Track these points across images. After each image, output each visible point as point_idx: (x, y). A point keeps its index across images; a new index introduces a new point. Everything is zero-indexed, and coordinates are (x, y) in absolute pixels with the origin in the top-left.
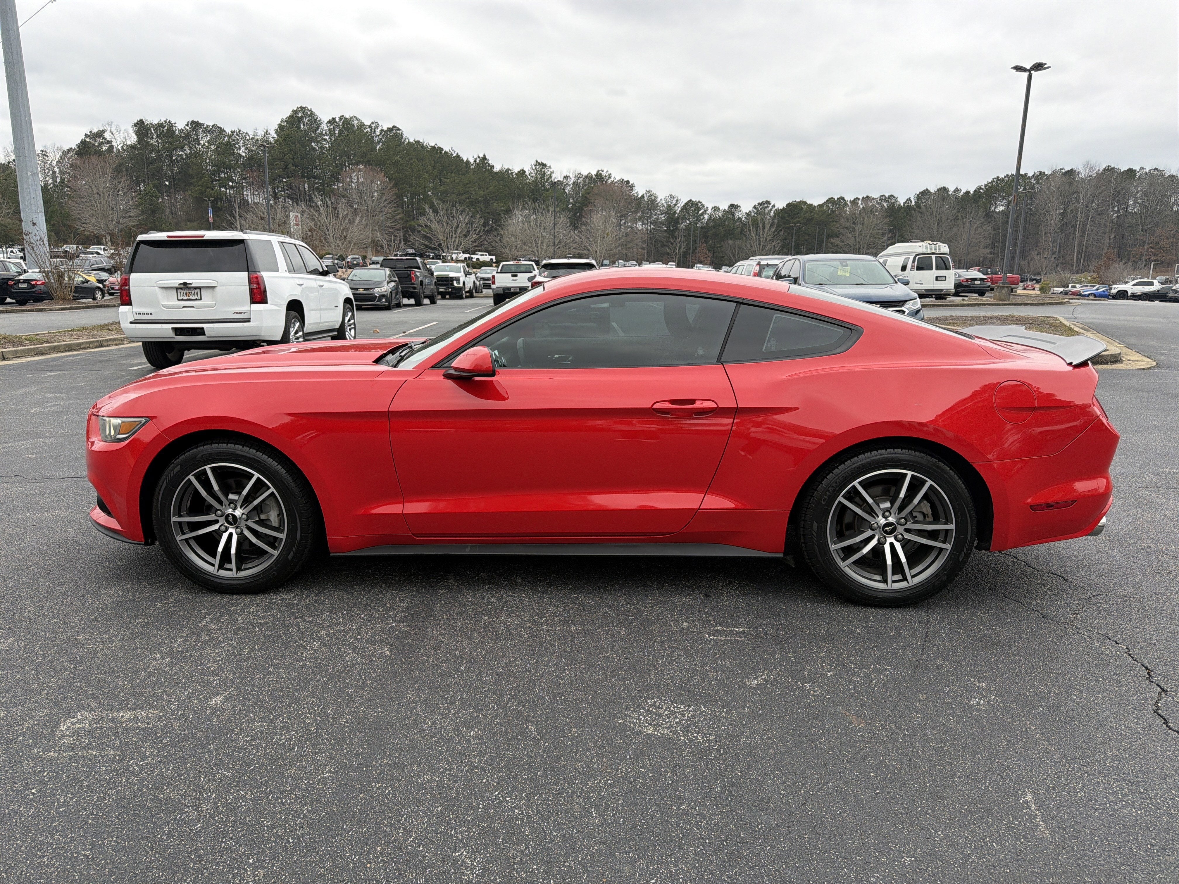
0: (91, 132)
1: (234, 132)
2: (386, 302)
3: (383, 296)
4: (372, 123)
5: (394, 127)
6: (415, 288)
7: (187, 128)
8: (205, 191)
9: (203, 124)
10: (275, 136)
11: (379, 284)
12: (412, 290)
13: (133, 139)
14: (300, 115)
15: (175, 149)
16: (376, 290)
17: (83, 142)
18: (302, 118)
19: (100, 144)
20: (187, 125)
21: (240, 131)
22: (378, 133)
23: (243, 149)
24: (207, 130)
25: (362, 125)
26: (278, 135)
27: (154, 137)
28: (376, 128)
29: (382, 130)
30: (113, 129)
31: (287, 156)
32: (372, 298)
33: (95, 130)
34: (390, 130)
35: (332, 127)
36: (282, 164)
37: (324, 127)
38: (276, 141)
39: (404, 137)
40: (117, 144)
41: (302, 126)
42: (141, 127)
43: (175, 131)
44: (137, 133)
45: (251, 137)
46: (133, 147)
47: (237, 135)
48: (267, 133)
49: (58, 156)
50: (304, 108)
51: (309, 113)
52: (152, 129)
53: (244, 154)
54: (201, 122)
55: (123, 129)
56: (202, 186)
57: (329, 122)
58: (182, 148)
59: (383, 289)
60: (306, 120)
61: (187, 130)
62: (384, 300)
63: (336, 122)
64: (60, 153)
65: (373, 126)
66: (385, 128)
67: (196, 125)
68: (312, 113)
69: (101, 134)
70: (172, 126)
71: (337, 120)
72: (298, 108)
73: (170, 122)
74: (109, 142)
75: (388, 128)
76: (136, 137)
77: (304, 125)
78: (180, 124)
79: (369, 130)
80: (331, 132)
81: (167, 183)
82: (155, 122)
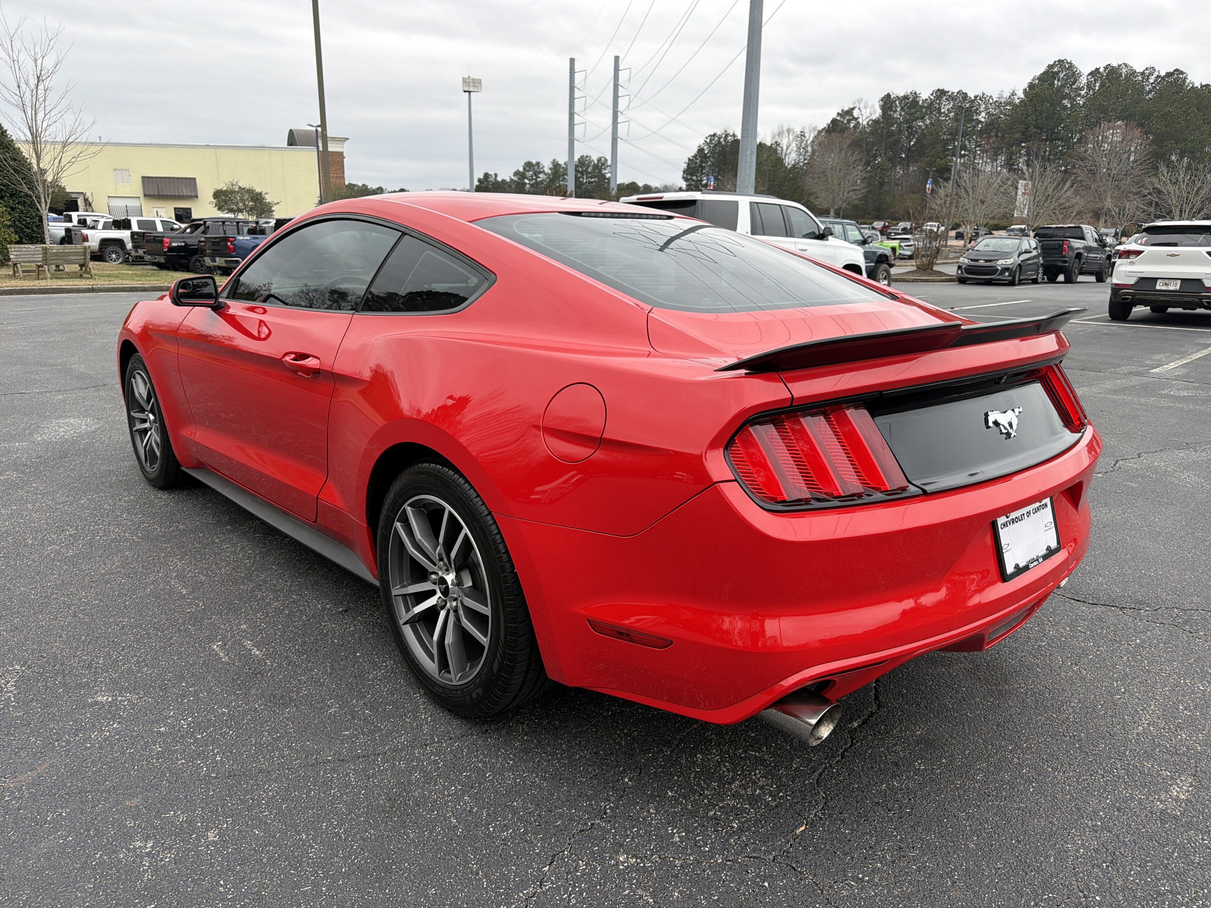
0: (842, 110)
1: (977, 96)
2: (1009, 276)
3: (1007, 269)
4: (1147, 69)
5: (1177, 70)
6: (1066, 262)
7: (932, 97)
8: (935, 161)
9: (948, 92)
10: (1022, 96)
11: (1006, 255)
12: (1060, 264)
13: (877, 113)
14: (1056, 70)
15: (915, 120)
16: (1000, 262)
17: (834, 121)
18: (1057, 73)
19: (849, 121)
20: (932, 94)
21: (984, 94)
22: (1152, 81)
23: (983, 114)
24: (952, 97)
25: (1134, 73)
26: (1025, 96)
27: (898, 110)
28: (1151, 74)
29: (1158, 76)
30: (862, 106)
31: (1029, 118)
32: (993, 271)
33: (846, 109)
34: (1169, 75)
35: (1093, 79)
36: (1022, 127)
37: (1083, 80)
38: (1022, 101)
39: (1188, 81)
40: (863, 121)
41: (1056, 82)
42: (887, 102)
43: (918, 102)
44: (883, 108)
45: (995, 100)
46: (876, 122)
47: (980, 99)
48: (1013, 94)
49: (812, 136)
50: (1063, 61)
51: (1067, 66)
52: (897, 102)
53: (983, 120)
54: (946, 89)
55: (870, 105)
56: (932, 156)
57: (1091, 74)
58: (922, 118)
59: (1009, 261)
60: (1061, 75)
61: (931, 99)
62: (1007, 274)
63: (1099, 73)
64: (816, 133)
65: (1147, 72)
66: (1163, 74)
67: (941, 93)
68: (1071, 65)
69: (850, 112)
70: (917, 97)
71: (1101, 70)
72: (1055, 62)
73: (915, 93)
74: (856, 119)
75: (1167, 73)
76: (881, 111)
77: (1059, 80)
78: (925, 94)
79: (1140, 78)
80: (1089, 86)
81: (904, 156)
82: (901, 94)
